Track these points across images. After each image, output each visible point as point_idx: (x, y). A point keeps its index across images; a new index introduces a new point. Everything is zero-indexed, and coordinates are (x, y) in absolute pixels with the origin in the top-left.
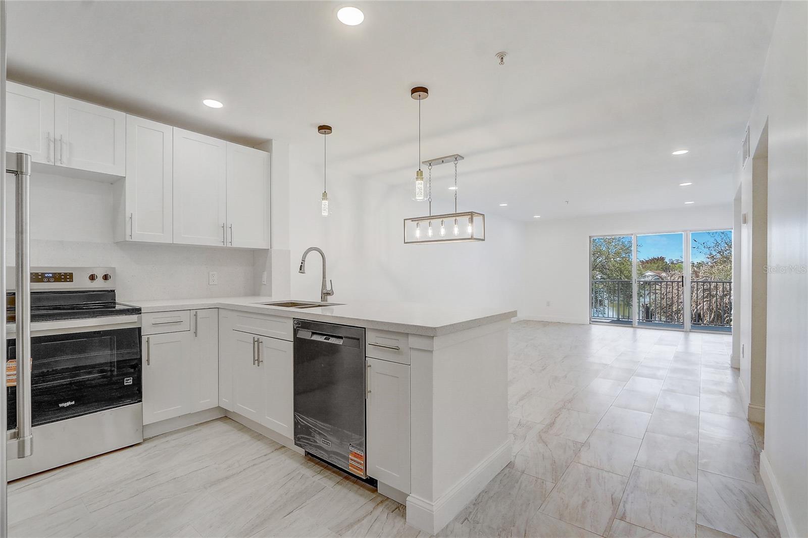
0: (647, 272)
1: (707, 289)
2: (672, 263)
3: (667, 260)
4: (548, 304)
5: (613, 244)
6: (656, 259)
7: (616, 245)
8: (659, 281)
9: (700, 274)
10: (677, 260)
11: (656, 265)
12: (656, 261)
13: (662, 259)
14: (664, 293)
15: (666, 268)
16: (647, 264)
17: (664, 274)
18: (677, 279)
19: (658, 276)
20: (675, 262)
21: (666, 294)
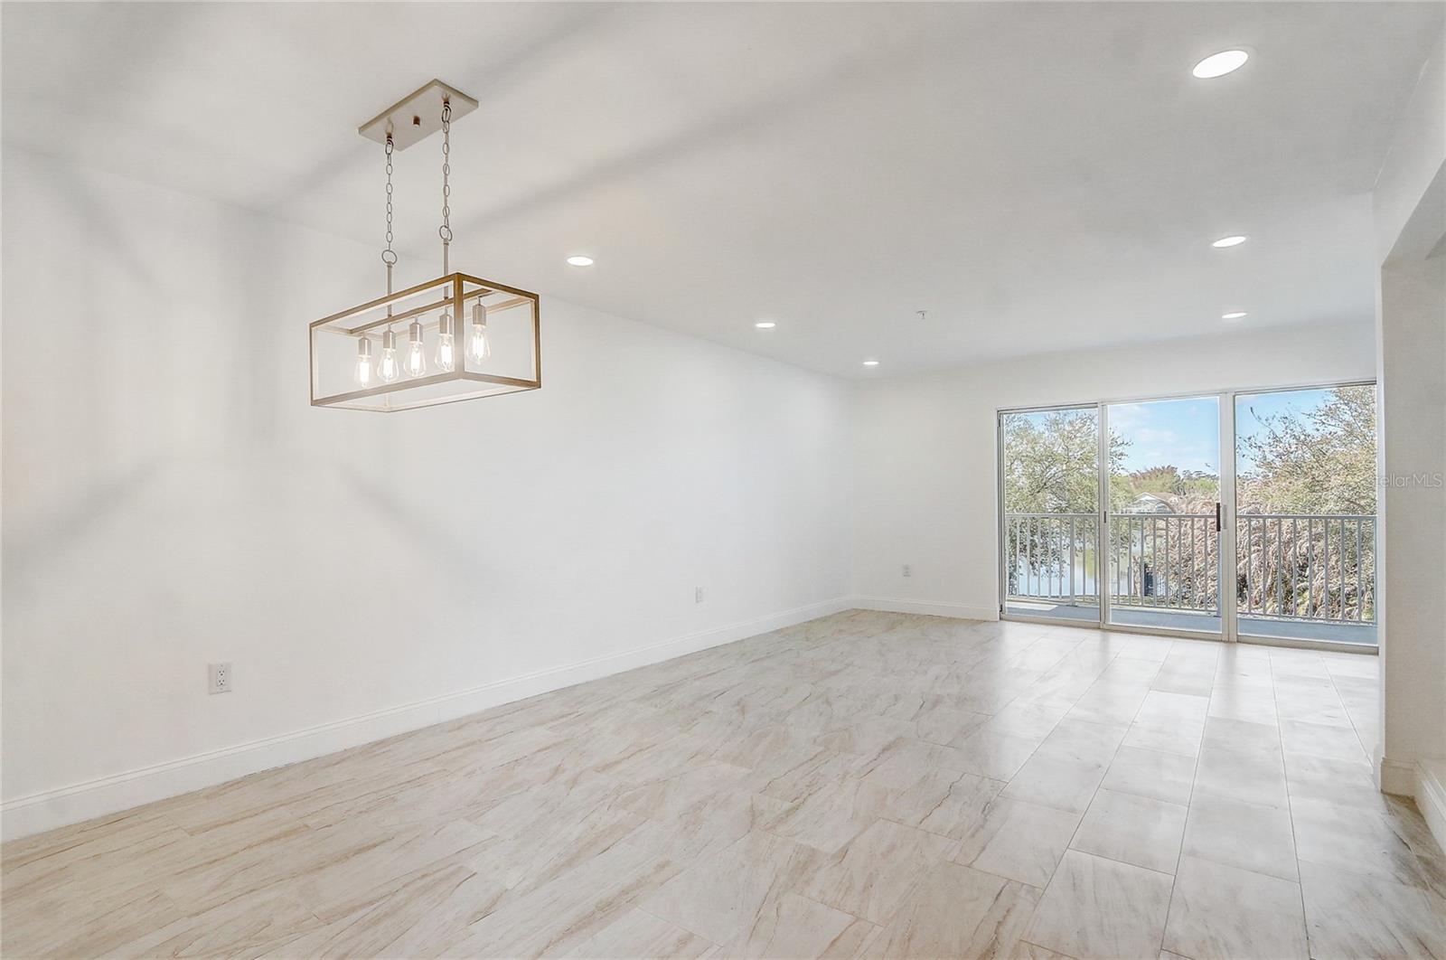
0: (1142, 496)
1: (1258, 528)
2: (1189, 478)
3: (1180, 472)
4: (907, 571)
5: (1077, 441)
6: (1159, 470)
7: (1083, 443)
8: (1166, 513)
9: (1244, 499)
10: (1199, 473)
11: (1161, 483)
12: (1159, 474)
13: (1172, 470)
14: (1174, 536)
15: (1178, 489)
16: (1141, 479)
17: (1174, 499)
18: (1199, 507)
19: (1162, 502)
20: (1194, 476)
21: (1179, 538)
